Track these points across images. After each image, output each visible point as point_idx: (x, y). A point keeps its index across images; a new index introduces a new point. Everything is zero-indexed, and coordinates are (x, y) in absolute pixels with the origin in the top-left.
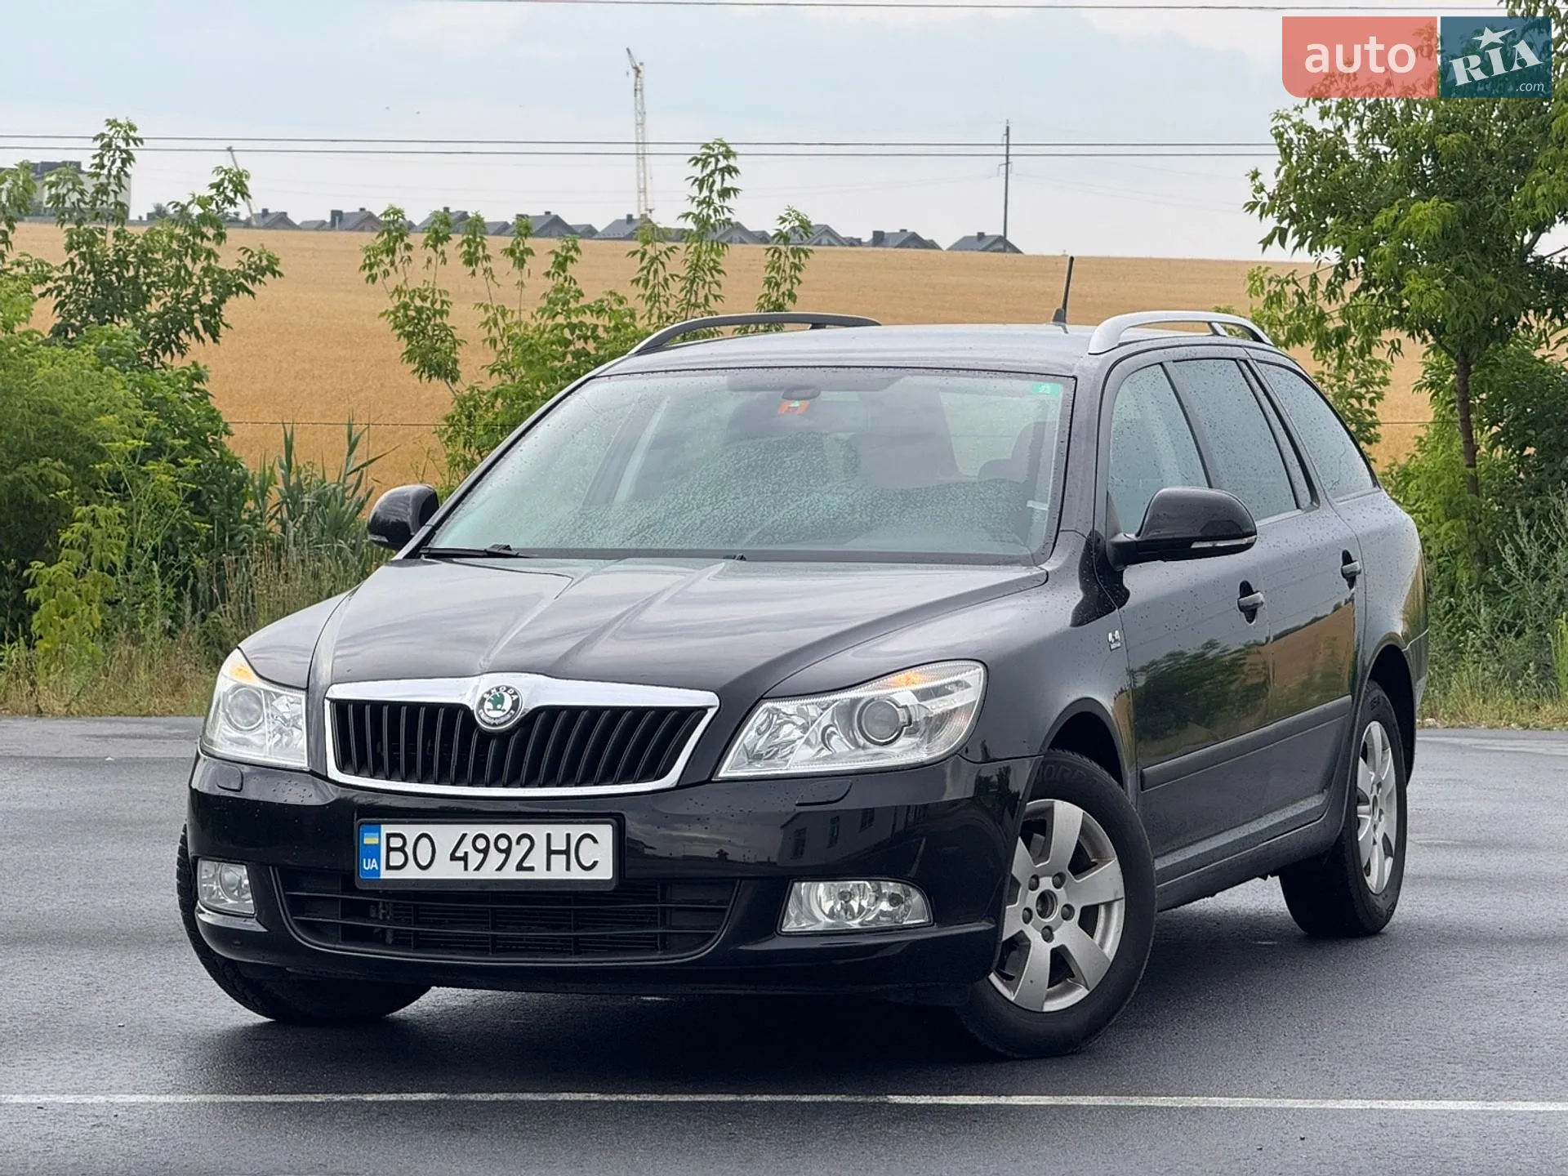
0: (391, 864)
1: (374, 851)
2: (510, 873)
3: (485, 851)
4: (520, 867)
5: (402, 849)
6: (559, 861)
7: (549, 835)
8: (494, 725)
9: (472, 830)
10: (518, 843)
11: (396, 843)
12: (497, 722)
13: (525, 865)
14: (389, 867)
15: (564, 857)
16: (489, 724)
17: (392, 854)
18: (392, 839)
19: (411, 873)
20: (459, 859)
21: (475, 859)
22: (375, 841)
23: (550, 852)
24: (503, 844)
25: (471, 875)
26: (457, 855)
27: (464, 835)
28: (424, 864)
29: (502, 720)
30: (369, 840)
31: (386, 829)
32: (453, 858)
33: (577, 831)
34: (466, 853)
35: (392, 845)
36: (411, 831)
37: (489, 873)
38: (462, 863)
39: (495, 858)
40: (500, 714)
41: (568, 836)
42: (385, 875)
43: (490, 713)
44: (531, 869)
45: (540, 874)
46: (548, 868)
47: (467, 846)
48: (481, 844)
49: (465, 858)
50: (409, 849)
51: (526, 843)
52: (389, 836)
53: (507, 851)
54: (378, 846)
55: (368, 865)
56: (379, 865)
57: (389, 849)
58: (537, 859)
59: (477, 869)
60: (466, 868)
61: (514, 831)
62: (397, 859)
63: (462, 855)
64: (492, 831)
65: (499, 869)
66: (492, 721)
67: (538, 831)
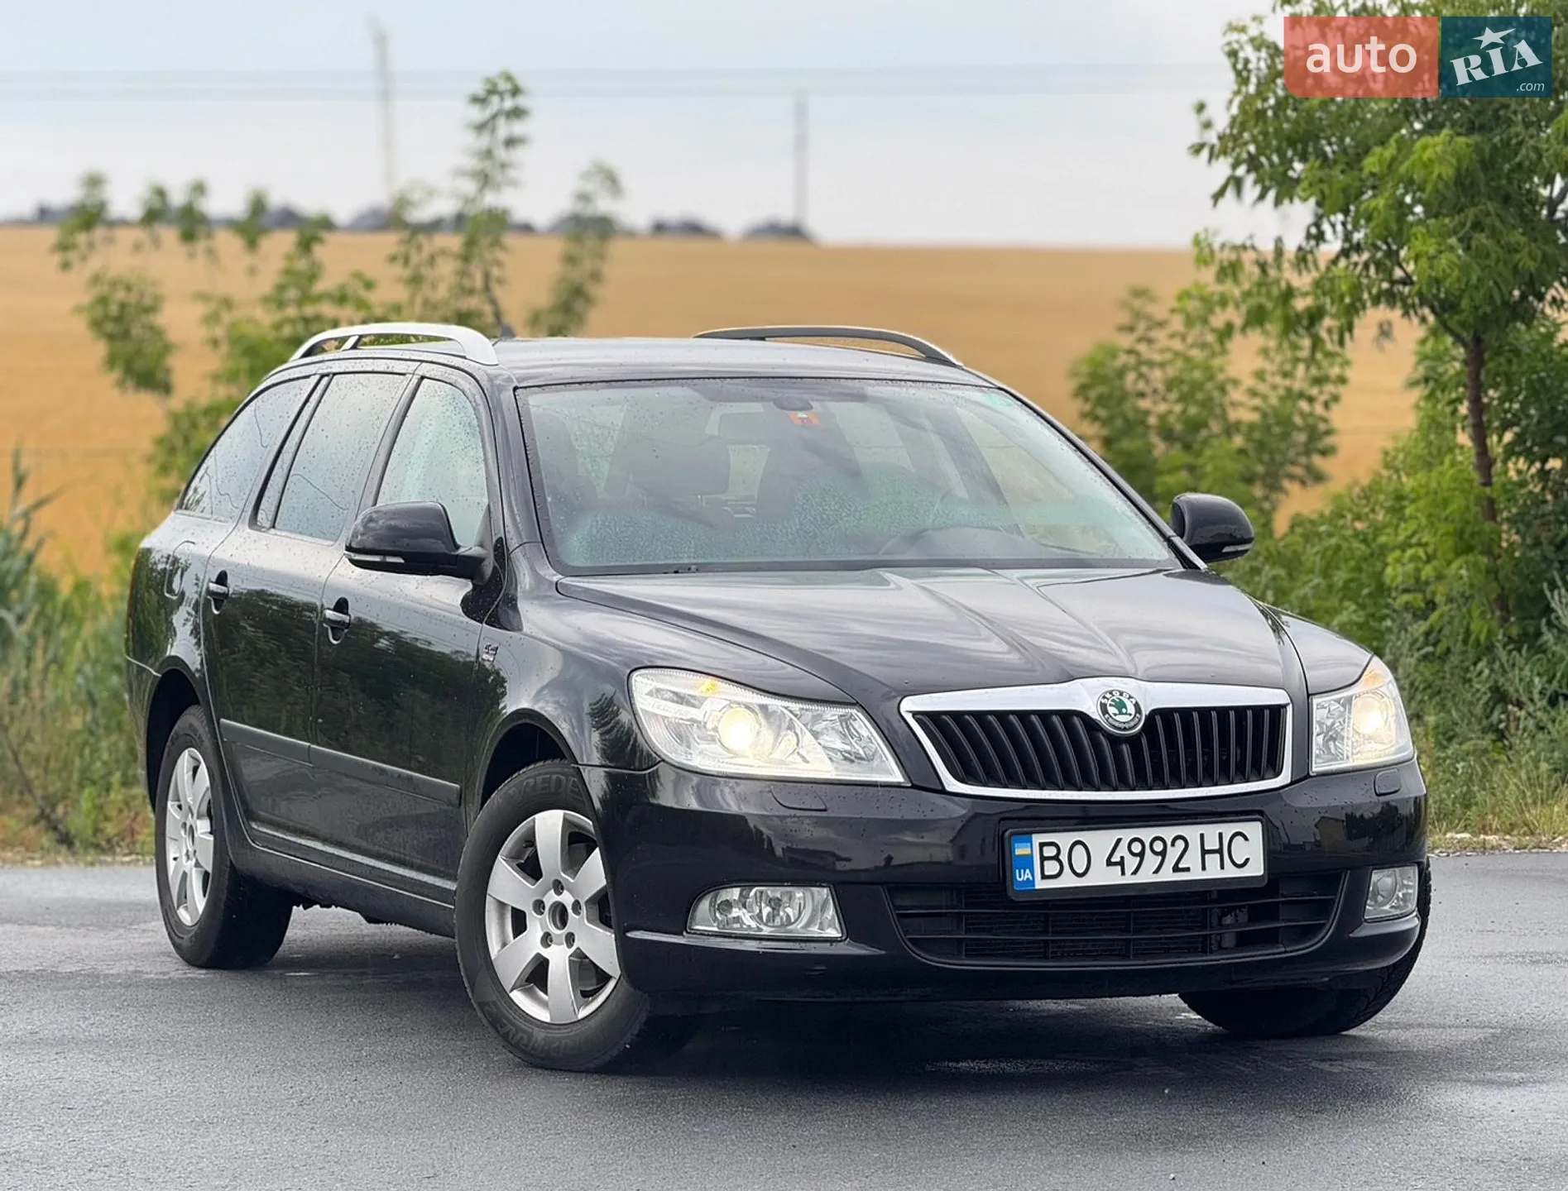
0: (1046, 873)
1: (1027, 861)
2: (1167, 875)
3: (1141, 855)
4: (1176, 869)
5: (1056, 858)
6: (1213, 860)
7: (1202, 836)
8: (1125, 729)
9: (1127, 834)
10: (1173, 844)
11: (1050, 852)
12: (1127, 726)
13: (1181, 866)
14: (1044, 877)
15: (1218, 856)
16: (1119, 729)
17: (1046, 863)
18: (1045, 849)
19: (1068, 881)
20: (1116, 864)
21: (1131, 863)
22: (1027, 851)
23: (1204, 852)
24: (1158, 846)
25: (1129, 879)
26: (1113, 860)
27: (1119, 841)
28: (1080, 871)
29: (1132, 724)
30: (1020, 850)
31: (1037, 839)
32: (1109, 863)
33: (1228, 829)
34: (1122, 858)
35: (1046, 855)
36: (1065, 839)
37: (1146, 876)
38: (1119, 868)
39: (1152, 861)
40: (1127, 718)
41: (1221, 835)
42: (1040, 884)
43: (1117, 718)
44: (1188, 869)
45: (1196, 874)
46: (1204, 868)
47: (1122, 851)
48: (1137, 848)
49: (1121, 863)
50: (1064, 857)
51: (1180, 844)
52: (1042, 845)
53: (1163, 854)
54: (1031, 856)
55: (1022, 876)
56: (1033, 875)
57: (1043, 859)
58: (1192, 859)
59: (1135, 873)
60: (1123, 873)
61: (1168, 833)
62: (1052, 868)
63: (1118, 860)
64: (1147, 834)
65: (1156, 871)
66: (1122, 726)
67: (1192, 832)
